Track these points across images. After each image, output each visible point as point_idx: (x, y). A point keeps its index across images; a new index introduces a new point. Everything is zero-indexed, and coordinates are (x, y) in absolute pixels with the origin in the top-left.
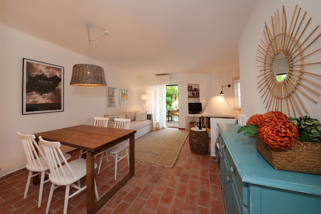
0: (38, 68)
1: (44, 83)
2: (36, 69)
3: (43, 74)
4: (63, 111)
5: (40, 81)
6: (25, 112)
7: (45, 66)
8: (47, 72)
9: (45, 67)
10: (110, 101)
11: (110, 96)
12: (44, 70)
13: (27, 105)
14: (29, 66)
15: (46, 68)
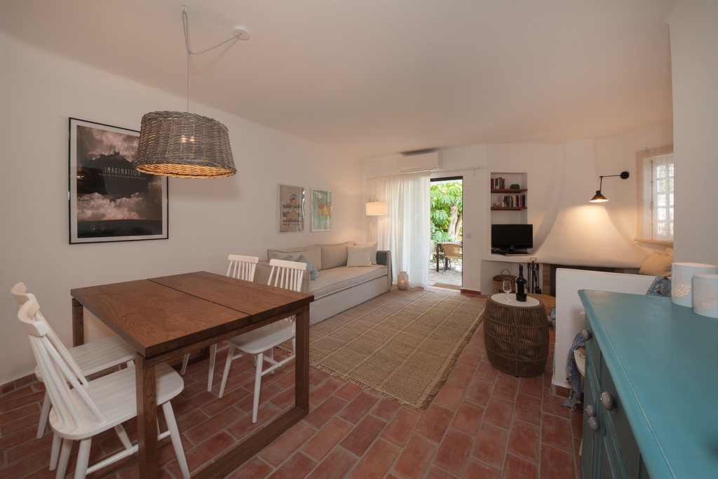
0: (104, 139)
1: (120, 174)
2: (101, 142)
3: (117, 154)
4: (168, 238)
5: (109, 169)
6: (75, 238)
7: (120, 134)
8: (127, 149)
9: (121, 138)
10: (285, 218)
11: (285, 207)
12: (120, 144)
13: (80, 224)
14: (85, 136)
15: (125, 140)
